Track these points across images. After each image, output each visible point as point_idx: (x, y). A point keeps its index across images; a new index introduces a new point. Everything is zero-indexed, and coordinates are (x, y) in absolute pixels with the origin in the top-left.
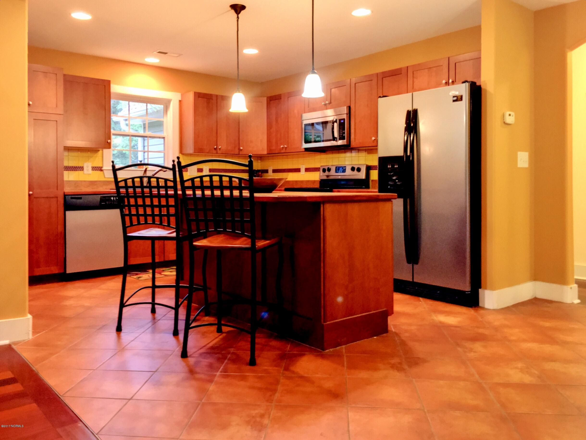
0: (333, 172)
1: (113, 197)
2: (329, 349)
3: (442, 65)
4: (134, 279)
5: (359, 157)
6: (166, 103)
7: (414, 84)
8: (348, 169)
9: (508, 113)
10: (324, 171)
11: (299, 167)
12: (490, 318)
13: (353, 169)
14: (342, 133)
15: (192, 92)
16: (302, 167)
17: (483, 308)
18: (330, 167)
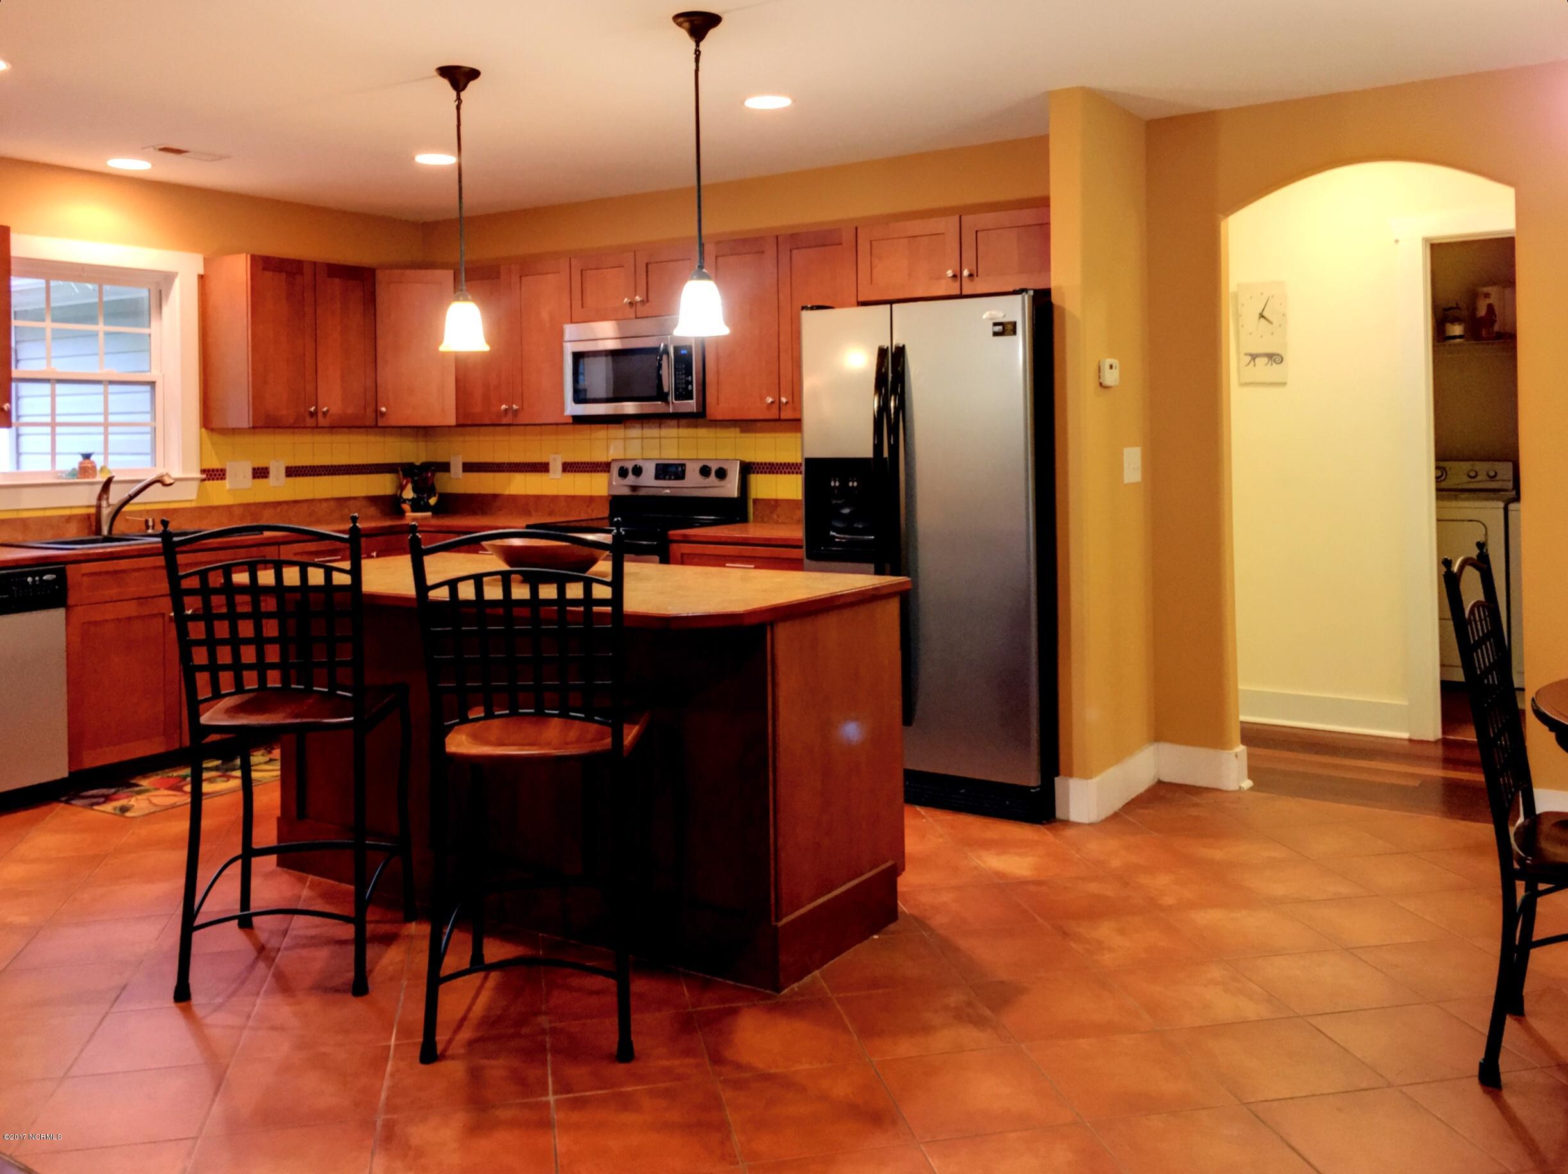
0: (648, 478)
1: (33, 574)
2: (789, 986)
3: (943, 234)
4: (107, 815)
5: (716, 438)
6: (160, 284)
7: (874, 271)
8: (692, 472)
9: (1109, 361)
10: (623, 473)
11: (544, 460)
12: (1095, 847)
13: (705, 471)
14: (684, 381)
15: (244, 255)
16: (555, 459)
17: (1066, 823)
18: (640, 463)
